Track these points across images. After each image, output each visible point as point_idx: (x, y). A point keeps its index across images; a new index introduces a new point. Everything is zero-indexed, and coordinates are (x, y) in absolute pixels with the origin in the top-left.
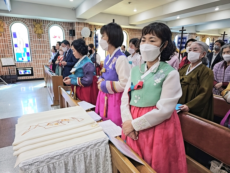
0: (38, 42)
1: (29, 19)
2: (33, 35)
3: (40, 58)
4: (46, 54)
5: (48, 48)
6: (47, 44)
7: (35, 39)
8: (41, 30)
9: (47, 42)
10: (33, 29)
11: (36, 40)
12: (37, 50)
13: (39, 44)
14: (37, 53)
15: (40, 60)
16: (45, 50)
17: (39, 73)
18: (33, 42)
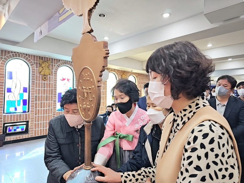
0: (42, 86)
1: (34, 56)
2: (37, 76)
3: (41, 107)
4: (50, 102)
5: (53, 93)
6: (53, 89)
8: (48, 70)
9: (53, 86)
10: (38, 69)
11: (39, 83)
12: (39, 96)
13: (43, 88)
14: (39, 101)
15: (41, 110)
16: (49, 96)
17: (37, 129)
18: (35, 85)
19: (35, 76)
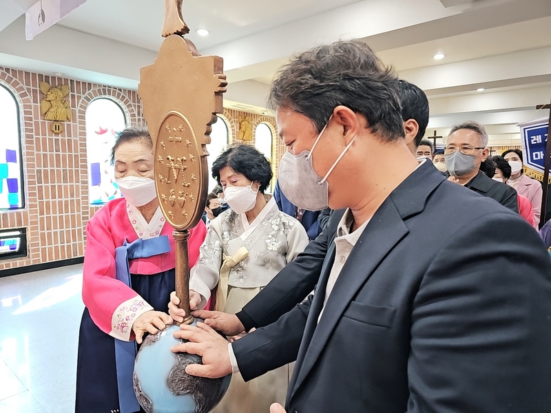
0: (51, 146)
1: (27, 74)
2: (37, 123)
3: (54, 197)
4: (74, 184)
5: (80, 164)
6: (79, 154)
7: (41, 137)
8: (64, 109)
9: (79, 148)
10: (39, 105)
11: (44, 140)
12: (46, 171)
13: (55, 153)
14: (46, 182)
15: (54, 203)
16: (71, 171)
17: (47, 246)
18: (35, 145)
19: (33, 122)
